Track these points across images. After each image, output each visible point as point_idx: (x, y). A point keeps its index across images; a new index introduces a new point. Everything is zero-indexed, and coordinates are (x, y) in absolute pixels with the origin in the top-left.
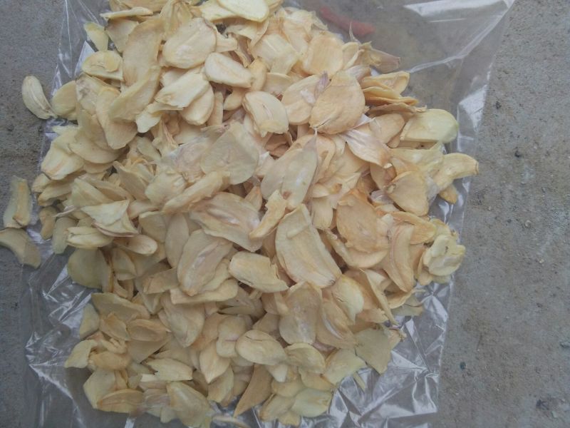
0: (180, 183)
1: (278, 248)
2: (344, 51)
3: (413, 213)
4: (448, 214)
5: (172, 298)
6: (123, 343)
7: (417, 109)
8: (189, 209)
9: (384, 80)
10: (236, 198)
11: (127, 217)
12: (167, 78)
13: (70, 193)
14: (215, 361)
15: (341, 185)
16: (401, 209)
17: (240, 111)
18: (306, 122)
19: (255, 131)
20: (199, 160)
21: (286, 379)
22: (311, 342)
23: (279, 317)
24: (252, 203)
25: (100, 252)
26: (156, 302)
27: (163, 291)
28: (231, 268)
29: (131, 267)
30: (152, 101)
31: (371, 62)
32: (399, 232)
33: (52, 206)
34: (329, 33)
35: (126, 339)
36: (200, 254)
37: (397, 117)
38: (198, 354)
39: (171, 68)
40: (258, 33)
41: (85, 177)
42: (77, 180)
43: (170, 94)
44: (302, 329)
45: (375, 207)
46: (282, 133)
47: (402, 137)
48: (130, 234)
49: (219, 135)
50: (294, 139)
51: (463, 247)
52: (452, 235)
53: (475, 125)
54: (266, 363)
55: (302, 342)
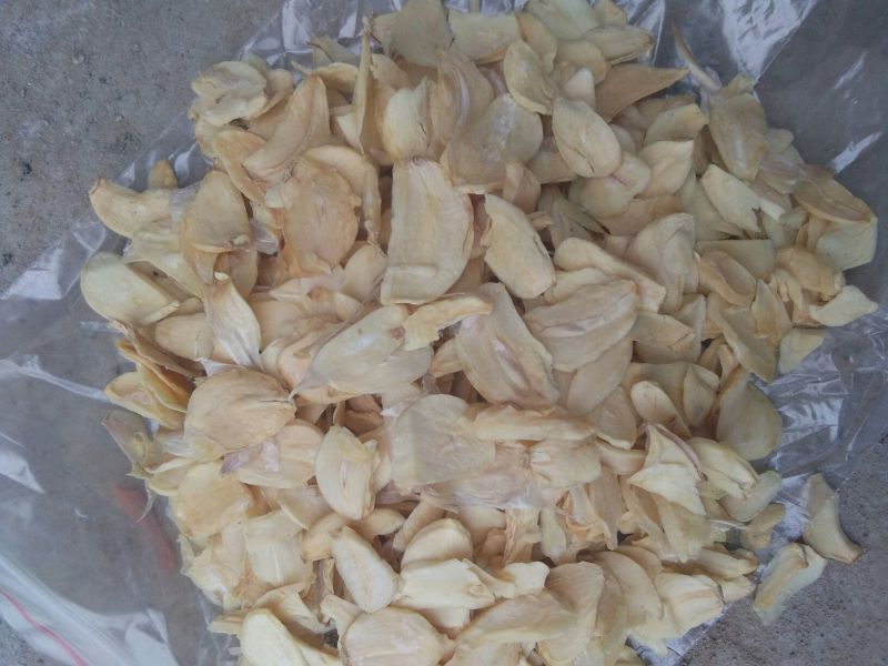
0: (540, 455)
1: (462, 264)
2: (176, 488)
3: (232, 183)
4: (184, 151)
5: (662, 298)
6: (773, 283)
7: (126, 331)
8: (554, 409)
9: (146, 407)
10: (474, 378)
11: (648, 459)
12: (456, 620)
13: (705, 548)
14: (661, 167)
15: (310, 295)
16: (246, 201)
17: (385, 502)
18: (298, 420)
19: (381, 457)
20: (490, 471)
21: (577, 71)
22: (506, 98)
23: (529, 164)
24: (456, 357)
25: (718, 436)
26: (688, 310)
27: (667, 317)
28: (550, 282)
29: (689, 383)
30: (500, 600)
31: (148, 445)
32: (272, 170)
33: (742, 547)
34: (181, 528)
35: (765, 286)
36: (581, 333)
37: (163, 341)
38: (677, 194)
39: (440, 629)
40: (282, 596)
41: (669, 556)
42: (684, 560)
43: (469, 593)
44: (506, 125)
45: (280, 230)
46: (345, 429)
47: (174, 306)
48: (661, 431)
49: (436, 487)
50: (332, 408)
51: (195, 87)
52: (198, 116)
53: (58, 252)
54: (590, 112)
55: (519, 106)
